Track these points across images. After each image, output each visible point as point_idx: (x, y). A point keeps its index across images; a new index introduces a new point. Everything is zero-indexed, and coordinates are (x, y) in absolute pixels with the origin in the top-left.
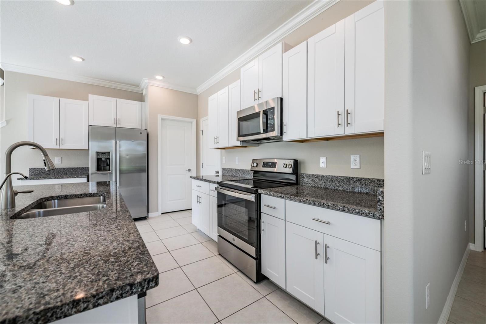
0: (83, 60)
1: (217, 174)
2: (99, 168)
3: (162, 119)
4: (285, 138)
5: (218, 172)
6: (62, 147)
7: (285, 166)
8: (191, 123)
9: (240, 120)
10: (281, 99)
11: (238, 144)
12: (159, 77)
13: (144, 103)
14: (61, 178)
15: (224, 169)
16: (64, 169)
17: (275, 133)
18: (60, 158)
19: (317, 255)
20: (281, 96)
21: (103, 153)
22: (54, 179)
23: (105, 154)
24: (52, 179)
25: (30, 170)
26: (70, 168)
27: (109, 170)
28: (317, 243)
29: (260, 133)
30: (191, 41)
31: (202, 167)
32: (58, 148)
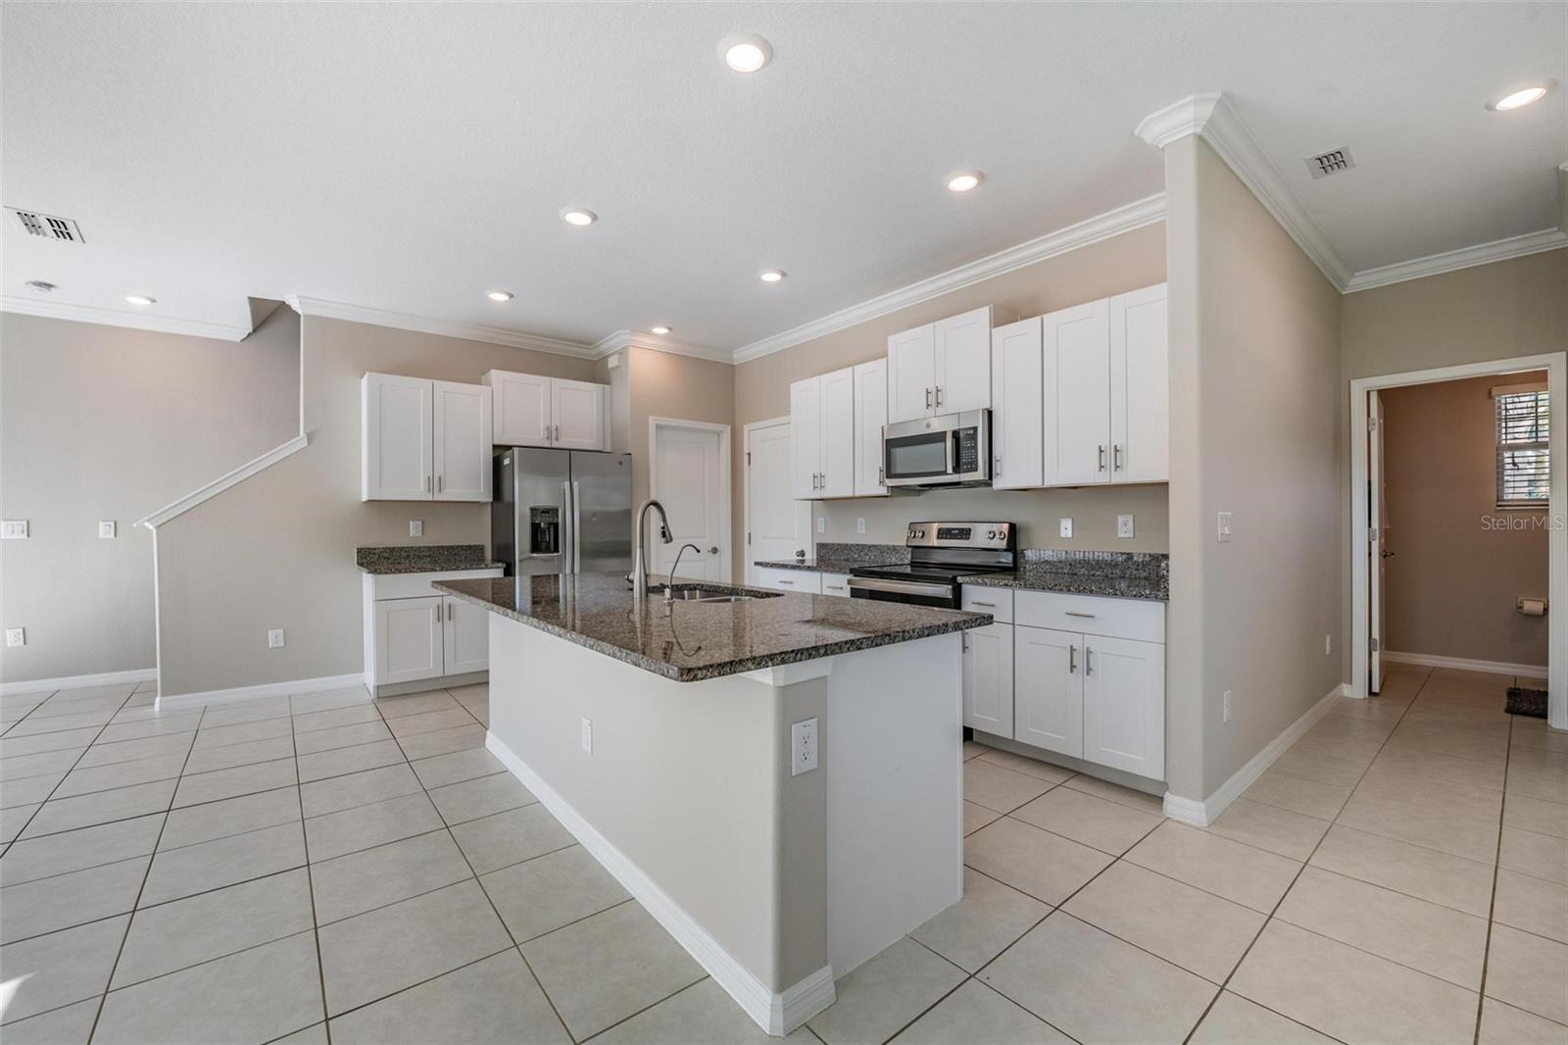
0: (511, 296)
1: (800, 558)
2: (536, 547)
3: (658, 427)
4: (998, 484)
5: (802, 553)
6: (439, 497)
7: (991, 536)
8: (719, 434)
9: (891, 445)
10: (990, 413)
11: (883, 491)
12: (661, 331)
13: (608, 386)
14: (454, 570)
15: (821, 547)
16: (430, 549)
17: (980, 475)
18: (420, 523)
19: (1073, 667)
20: (988, 406)
21: (546, 511)
22: (440, 570)
23: (547, 512)
24: (436, 570)
25: (359, 551)
26: (443, 547)
27: (556, 550)
28: (1072, 649)
29: (944, 473)
30: (784, 274)
31: (750, 543)
32: (431, 499)
